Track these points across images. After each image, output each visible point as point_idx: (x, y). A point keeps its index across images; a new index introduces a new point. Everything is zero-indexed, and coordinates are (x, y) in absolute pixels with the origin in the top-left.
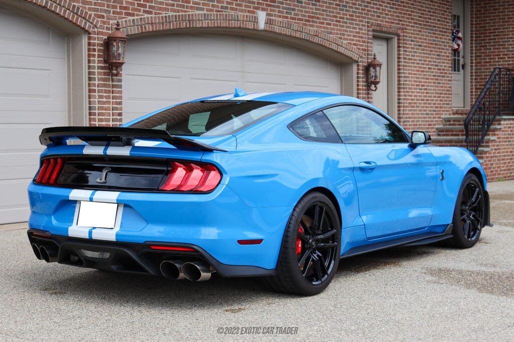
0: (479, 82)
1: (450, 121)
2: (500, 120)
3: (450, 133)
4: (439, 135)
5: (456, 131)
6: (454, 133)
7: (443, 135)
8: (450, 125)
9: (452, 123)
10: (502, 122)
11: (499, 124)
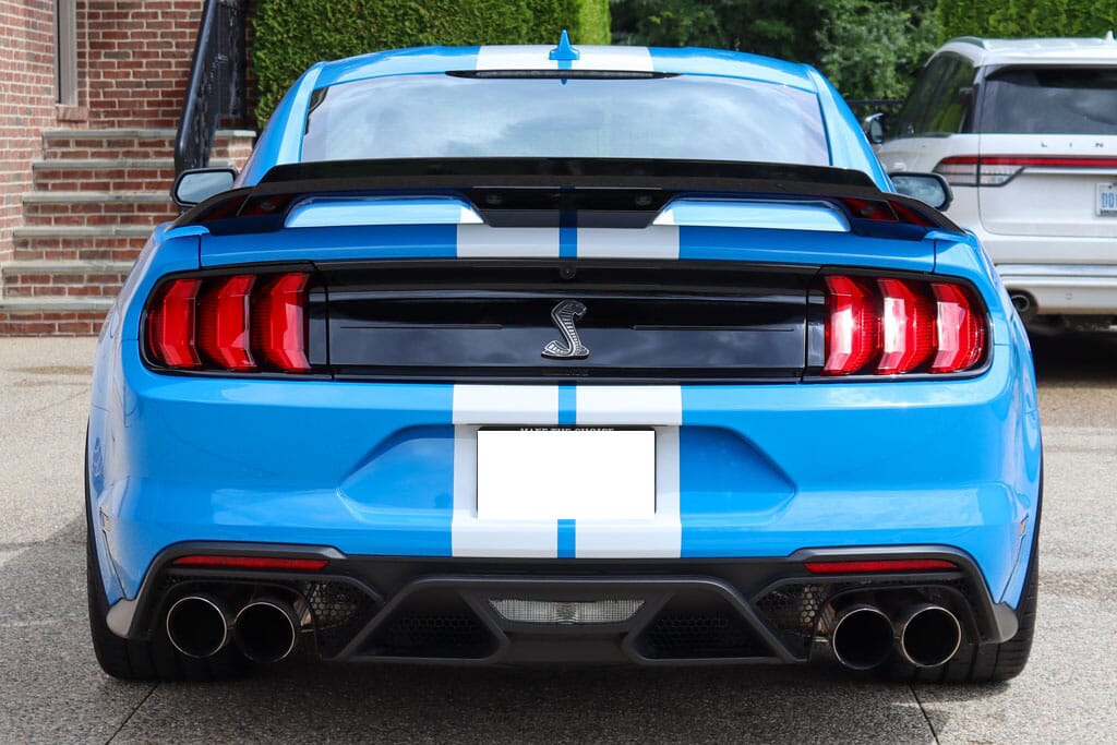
0: (102, 25)
1: (65, 143)
2: (225, 142)
3: (79, 181)
4: (43, 187)
5: (98, 175)
6: (93, 180)
7: (56, 187)
8: (64, 155)
9: (72, 149)
10: (232, 148)
11: (223, 154)
